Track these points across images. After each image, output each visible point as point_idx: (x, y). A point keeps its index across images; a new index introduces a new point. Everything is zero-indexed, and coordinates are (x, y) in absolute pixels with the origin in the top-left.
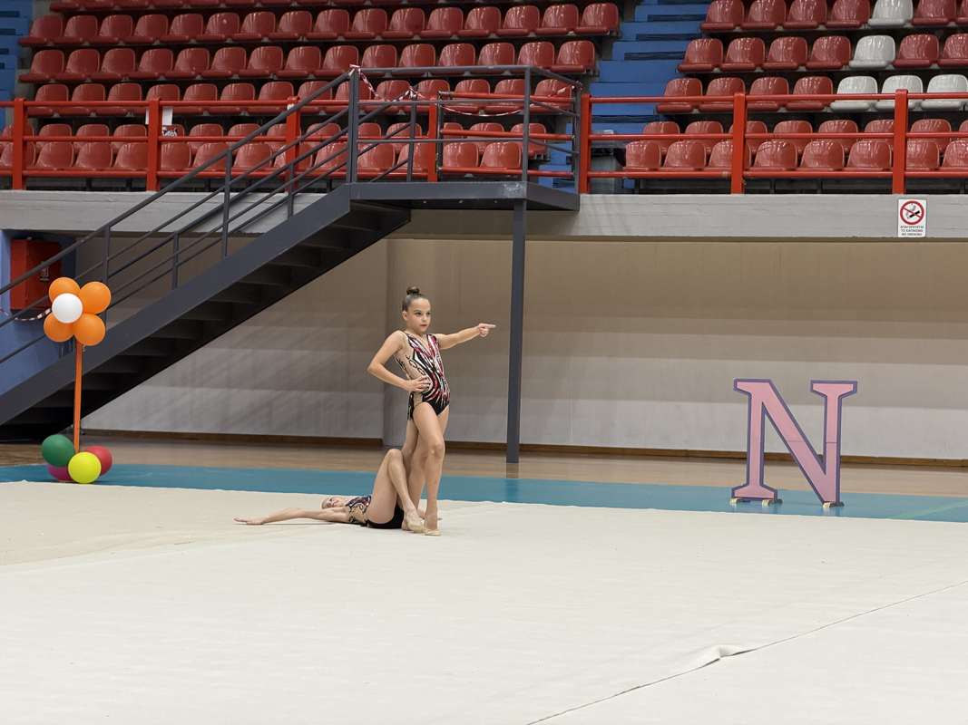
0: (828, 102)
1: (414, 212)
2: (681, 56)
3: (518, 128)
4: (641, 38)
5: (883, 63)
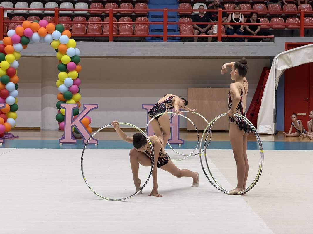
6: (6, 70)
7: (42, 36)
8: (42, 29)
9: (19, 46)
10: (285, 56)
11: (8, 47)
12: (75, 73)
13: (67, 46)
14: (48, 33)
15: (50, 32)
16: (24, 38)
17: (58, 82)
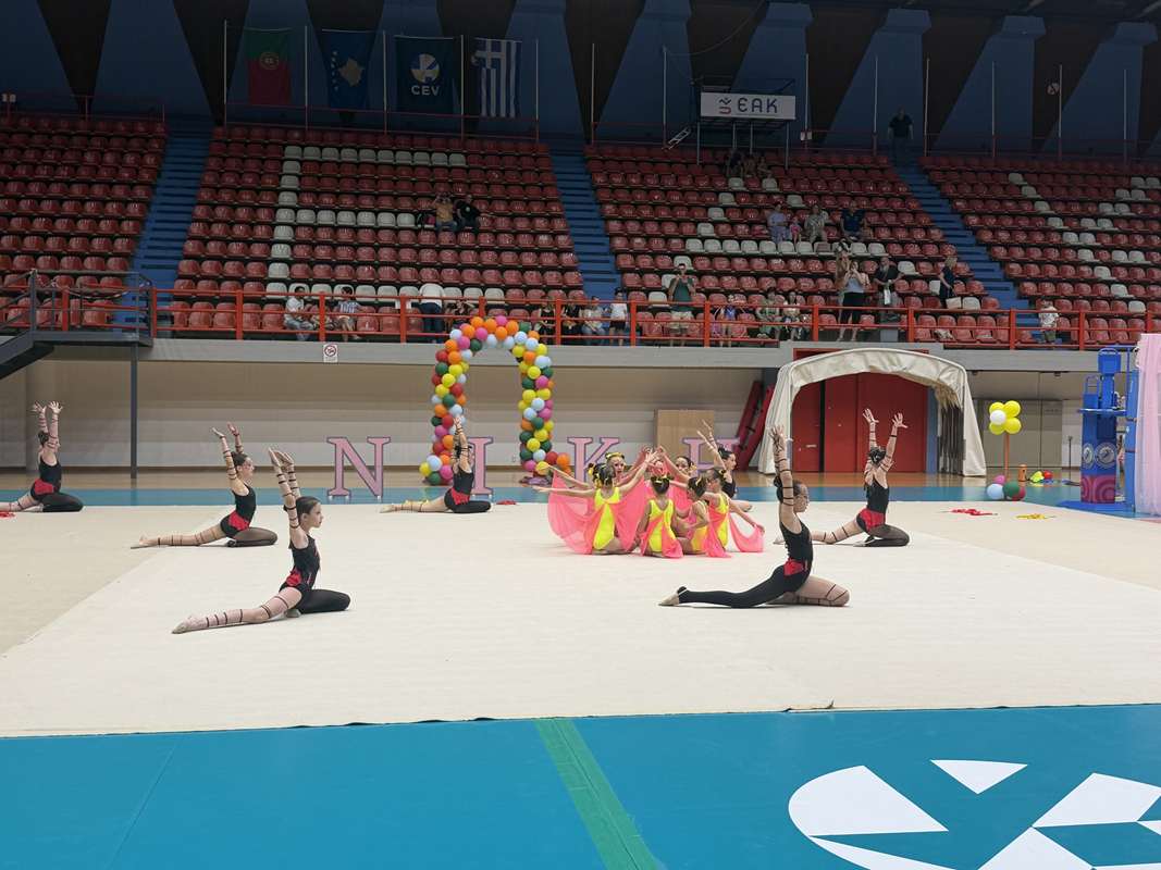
0: (264, 296)
1: (56, 347)
2: (176, 268)
3: (98, 302)
4: (146, 257)
5: (285, 277)
6: (451, 388)
7: (501, 339)
8: (502, 330)
9: (468, 353)
10: (803, 369)
11: (454, 354)
12: (547, 392)
13: (536, 353)
14: (508, 335)
15: (512, 333)
16: (475, 342)
17: (521, 404)
